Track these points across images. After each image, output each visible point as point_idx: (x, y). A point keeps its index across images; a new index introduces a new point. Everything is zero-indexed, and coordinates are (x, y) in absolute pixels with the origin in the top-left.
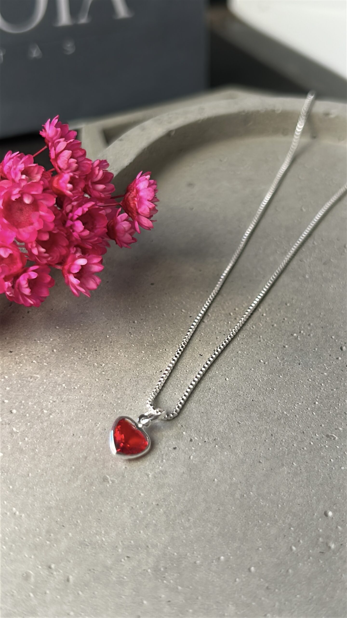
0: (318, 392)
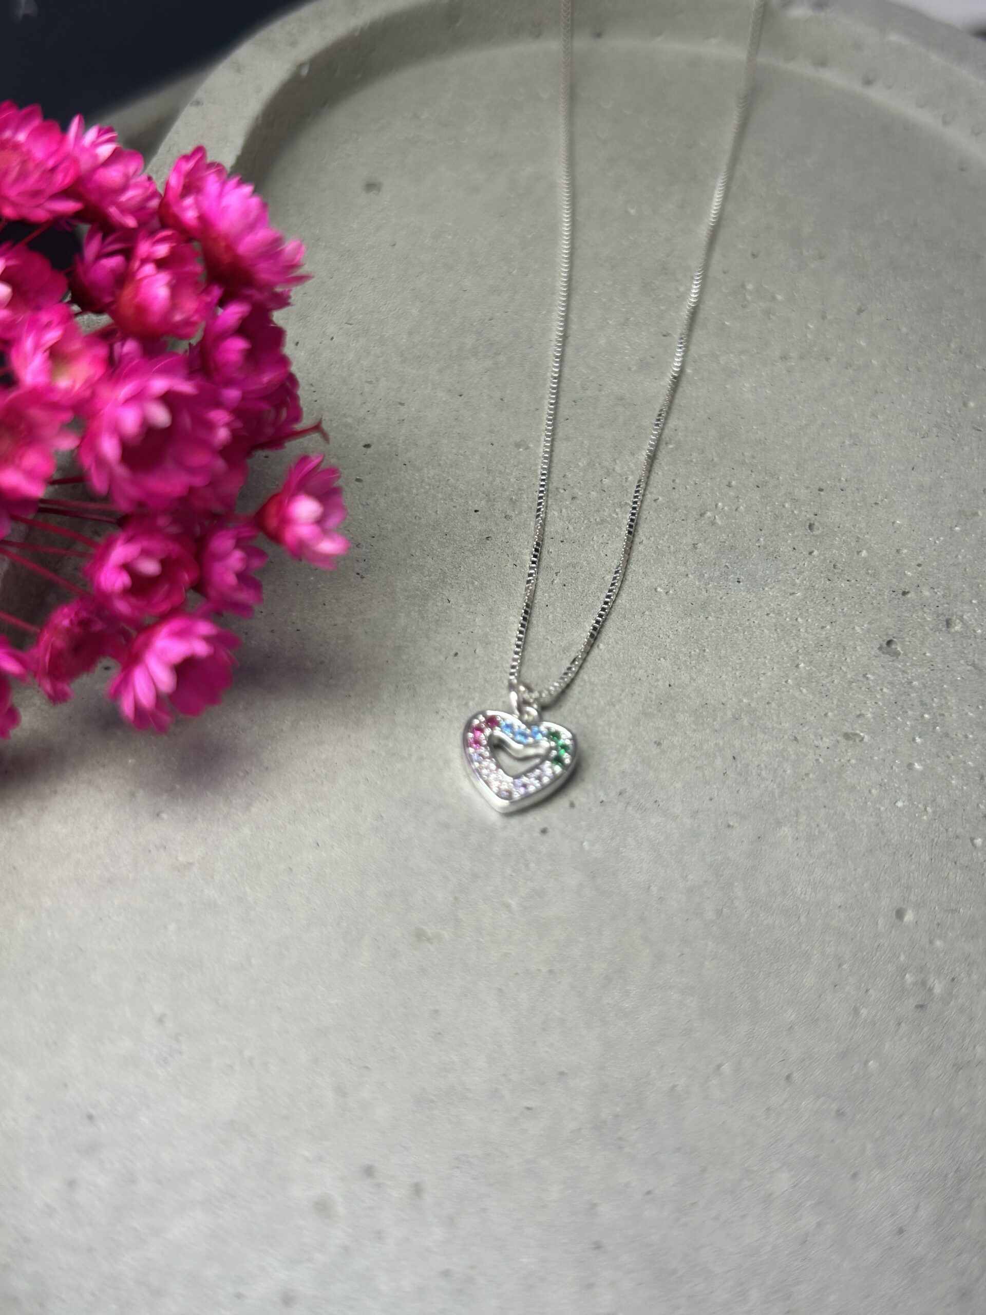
0: (796, 637)
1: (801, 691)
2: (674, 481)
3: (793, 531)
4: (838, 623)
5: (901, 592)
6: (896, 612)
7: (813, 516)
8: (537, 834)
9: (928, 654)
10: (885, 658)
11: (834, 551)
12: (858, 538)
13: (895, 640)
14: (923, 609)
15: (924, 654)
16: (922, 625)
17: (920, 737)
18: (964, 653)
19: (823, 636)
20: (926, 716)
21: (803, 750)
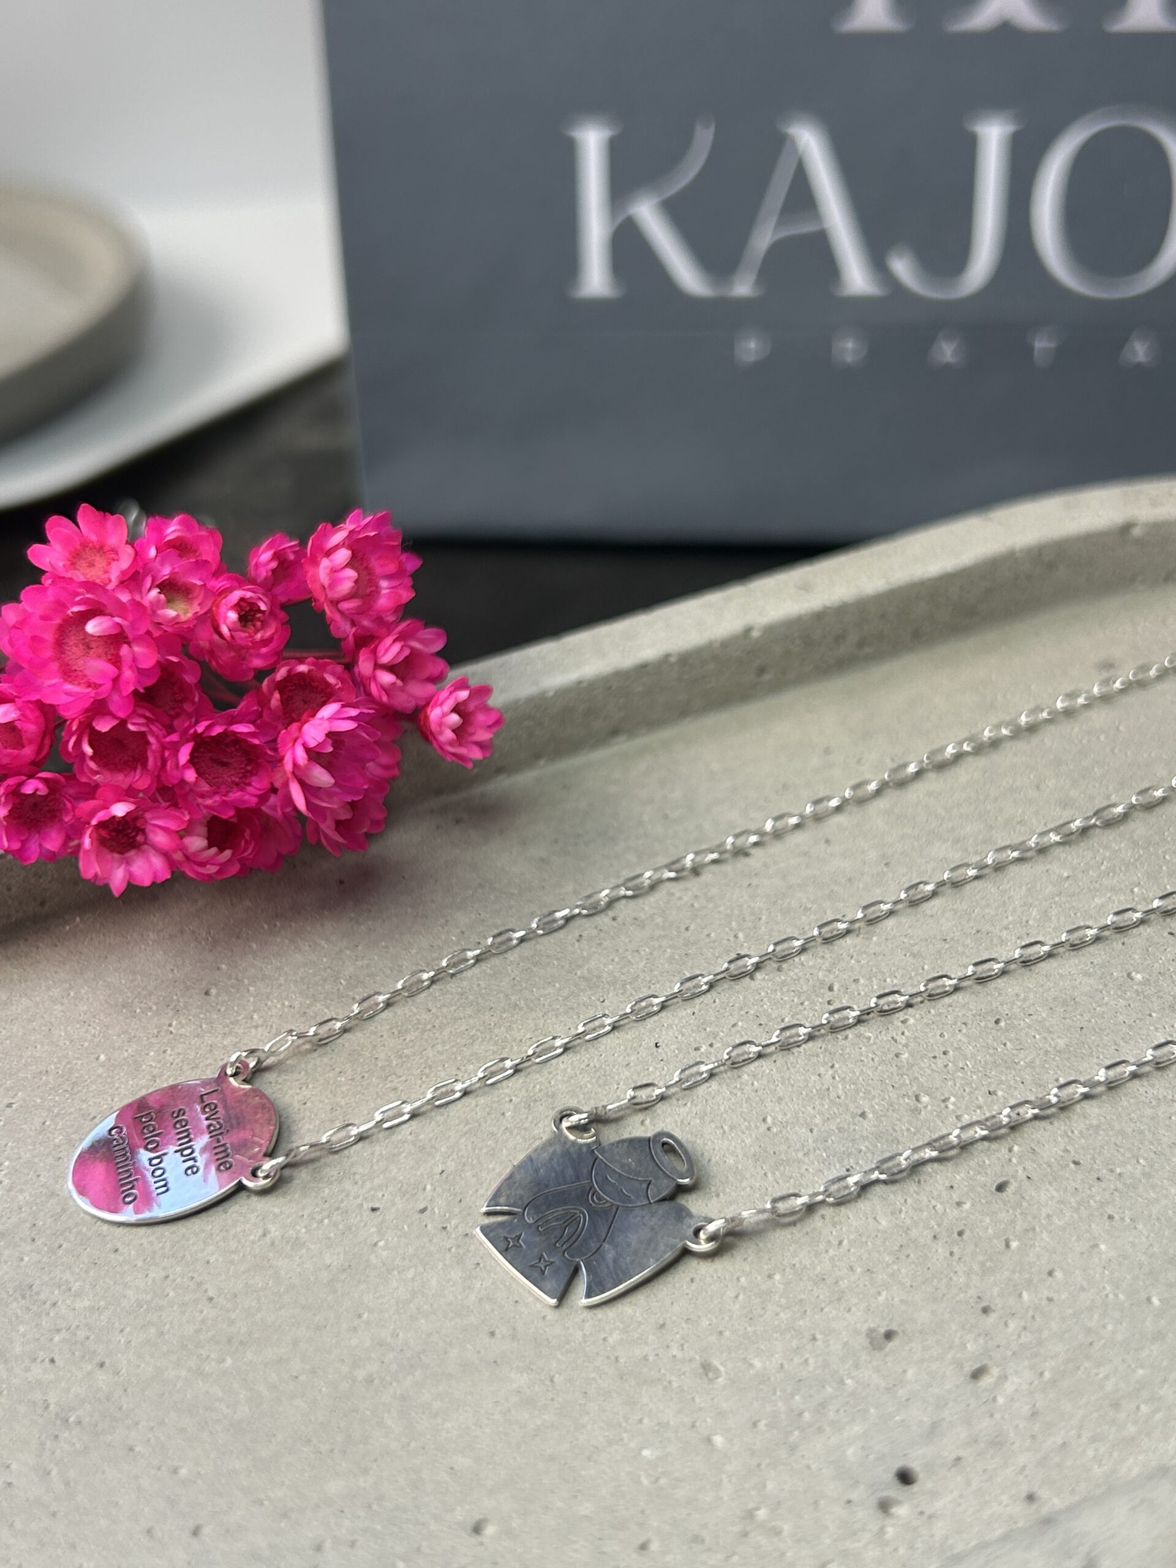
1: (737, 1297)
2: (945, 1053)
3: (980, 1173)
4: (874, 1276)
5: (984, 1304)
6: (947, 1316)
7: (1025, 1177)
8: (367, 1206)
9: (910, 1372)
10: (863, 1341)
11: (988, 1220)
12: (1034, 1229)
13: (901, 1334)
14: (979, 1335)
15: (905, 1372)
16: (950, 1347)
17: (766, 1425)
18: (946, 1404)
19: (840, 1274)
20: (807, 1416)
21: (651, 1337)
